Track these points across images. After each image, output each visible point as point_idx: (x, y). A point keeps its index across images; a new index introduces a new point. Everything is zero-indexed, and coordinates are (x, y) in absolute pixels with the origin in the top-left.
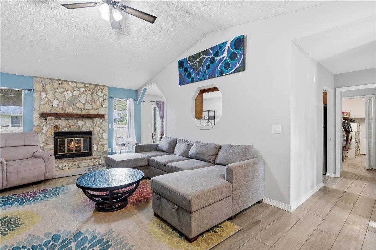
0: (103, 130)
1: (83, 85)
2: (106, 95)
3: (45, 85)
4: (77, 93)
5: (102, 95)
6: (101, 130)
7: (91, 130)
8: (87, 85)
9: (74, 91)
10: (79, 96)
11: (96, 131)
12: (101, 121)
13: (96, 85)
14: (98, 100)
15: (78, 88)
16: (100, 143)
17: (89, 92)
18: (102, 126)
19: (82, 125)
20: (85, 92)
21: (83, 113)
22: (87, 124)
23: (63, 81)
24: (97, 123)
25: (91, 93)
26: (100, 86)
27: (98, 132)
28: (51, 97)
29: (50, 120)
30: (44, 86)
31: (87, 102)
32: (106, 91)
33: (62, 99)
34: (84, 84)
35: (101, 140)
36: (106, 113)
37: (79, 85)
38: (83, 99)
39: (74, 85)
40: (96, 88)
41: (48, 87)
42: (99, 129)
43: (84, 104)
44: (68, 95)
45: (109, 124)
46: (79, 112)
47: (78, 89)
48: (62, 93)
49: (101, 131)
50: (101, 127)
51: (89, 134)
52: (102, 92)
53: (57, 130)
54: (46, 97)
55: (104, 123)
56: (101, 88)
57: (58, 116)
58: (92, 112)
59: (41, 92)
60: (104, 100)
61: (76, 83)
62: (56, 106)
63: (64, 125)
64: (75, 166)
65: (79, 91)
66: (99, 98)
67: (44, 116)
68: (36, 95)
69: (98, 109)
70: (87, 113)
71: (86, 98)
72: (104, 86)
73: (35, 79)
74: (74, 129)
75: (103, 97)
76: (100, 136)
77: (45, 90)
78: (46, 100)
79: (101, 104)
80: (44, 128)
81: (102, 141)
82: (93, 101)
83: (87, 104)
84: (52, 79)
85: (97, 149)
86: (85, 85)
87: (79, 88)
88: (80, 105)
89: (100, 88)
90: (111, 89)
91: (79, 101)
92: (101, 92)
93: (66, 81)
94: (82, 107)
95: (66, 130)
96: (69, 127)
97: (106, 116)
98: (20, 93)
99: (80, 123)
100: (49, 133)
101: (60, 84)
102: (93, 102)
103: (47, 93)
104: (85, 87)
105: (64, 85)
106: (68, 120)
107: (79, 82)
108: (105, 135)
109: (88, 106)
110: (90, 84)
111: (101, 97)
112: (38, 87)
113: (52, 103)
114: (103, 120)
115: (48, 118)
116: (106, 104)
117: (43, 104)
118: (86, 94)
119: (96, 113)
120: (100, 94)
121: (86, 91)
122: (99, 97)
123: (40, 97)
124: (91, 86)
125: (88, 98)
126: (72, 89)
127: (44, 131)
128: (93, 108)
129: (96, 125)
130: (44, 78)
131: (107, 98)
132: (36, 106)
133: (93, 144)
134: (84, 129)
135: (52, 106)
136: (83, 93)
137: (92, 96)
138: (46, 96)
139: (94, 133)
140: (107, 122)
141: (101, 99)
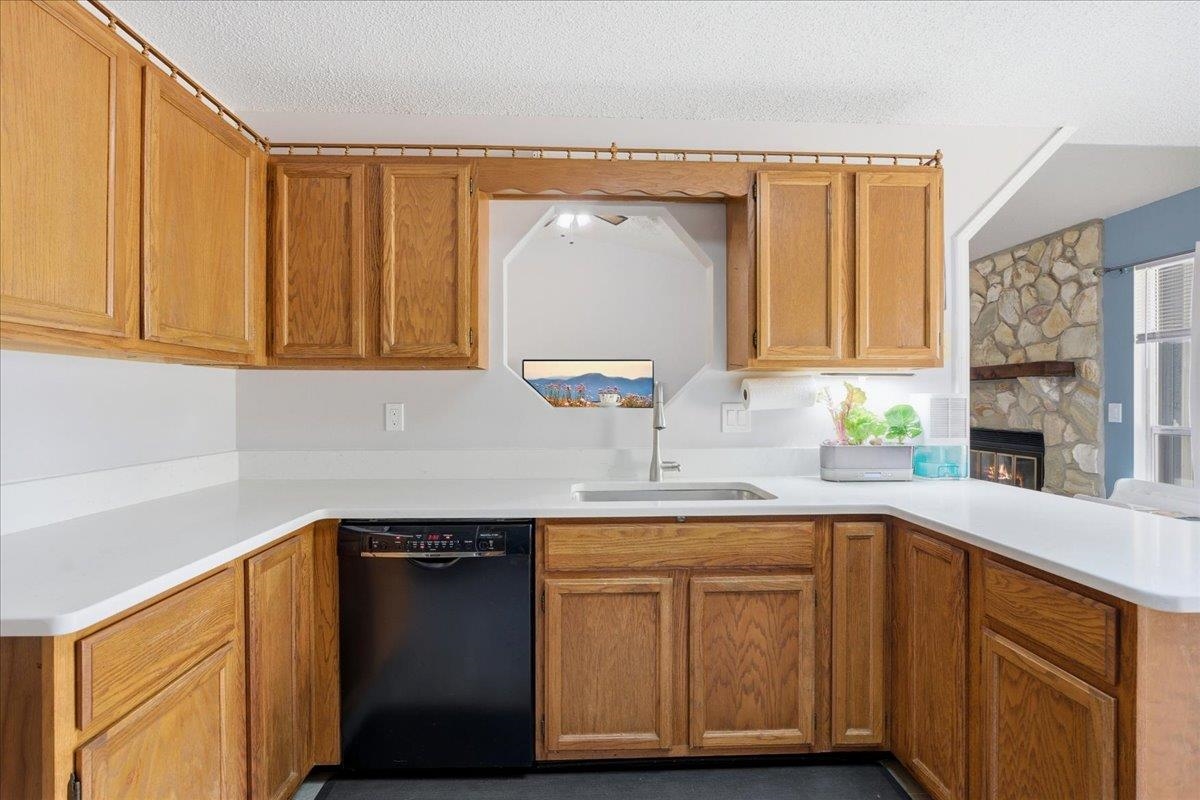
0: (1078, 430)
1: (1008, 259)
2: (1088, 266)
4: (993, 294)
5: (1071, 270)
6: (1069, 429)
7: (1037, 426)
8: (1018, 254)
9: (988, 288)
10: (999, 301)
11: (1054, 431)
12: (1069, 388)
13: (1047, 240)
14: (1059, 297)
15: (998, 274)
17: (1027, 278)
18: (1073, 410)
19: (1008, 409)
20: (1017, 283)
21: (1012, 361)
22: (1024, 403)
25: (1032, 279)
26: (1060, 234)
27: (1059, 439)
31: (1024, 315)
32: (1088, 249)
34: (1011, 251)
35: (1070, 474)
36: (1091, 351)
37: (1001, 262)
38: (1010, 311)
39: (988, 267)
40: (1050, 250)
42: (1060, 423)
43: (1015, 329)
45: (1109, 405)
46: (998, 361)
47: (998, 279)
49: (1069, 436)
50: (1068, 420)
51: (1034, 441)
52: (1072, 261)
55: (1081, 398)
56: (1066, 242)
58: (1036, 355)
60: (1081, 287)
61: (991, 258)
65: (1001, 282)
66: (1060, 288)
69: (1058, 336)
70: (1023, 361)
71: (1021, 303)
72: (1080, 228)
74: (989, 421)
75: (1076, 280)
76: (1066, 454)
79: (1069, 311)
81: (1075, 482)
82: (1038, 311)
83: (1024, 323)
86: (1013, 256)
87: (1001, 274)
88: (1003, 334)
89: (1064, 246)
91: (1001, 319)
92: (1069, 259)
94: (1009, 340)
95: (973, 421)
96: (978, 413)
97: (1093, 370)
99: (1004, 400)
102: (1041, 313)
104: (1015, 261)
106: (978, 388)
107: (996, 254)
108: (1088, 456)
109: (1027, 332)
110: (1028, 244)
111: (1069, 280)
114: (1079, 386)
116: (1090, 308)
118: (1019, 291)
119: (1048, 354)
120: (1063, 269)
121: (1018, 275)
122: (1061, 284)
124: (1034, 252)
125: (1024, 300)
126: (983, 283)
128: (1042, 339)
129: (1049, 407)
131: (1094, 279)
133: (1045, 483)
134: (1014, 424)
136: (1012, 286)
137: (1037, 291)
139: (1049, 441)
140: (1096, 395)
141: (1069, 291)
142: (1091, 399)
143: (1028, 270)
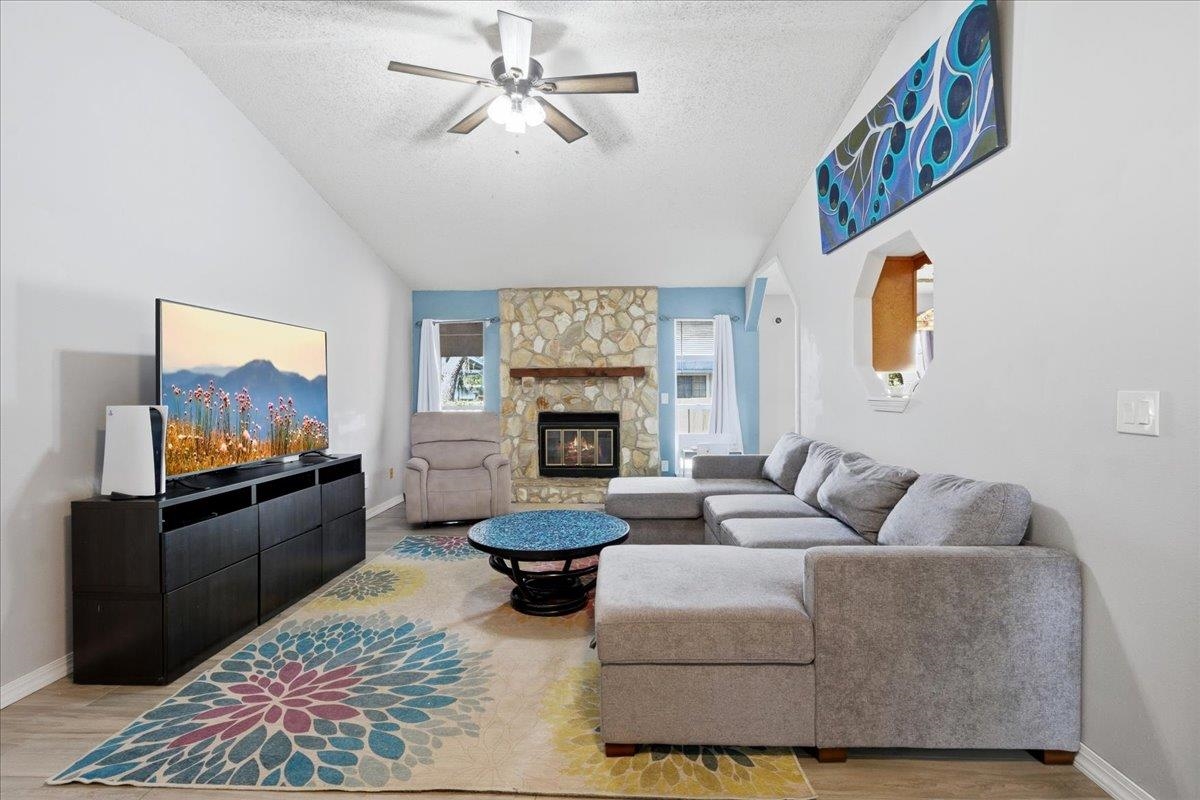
0: (646, 410)
1: (594, 294)
2: (651, 313)
3: (519, 306)
4: (581, 316)
5: (641, 312)
6: (641, 409)
7: (616, 408)
8: (602, 293)
9: (575, 311)
10: (585, 321)
11: (628, 412)
12: (640, 384)
13: (625, 290)
14: (632, 328)
15: (584, 302)
16: (639, 444)
17: (609, 310)
18: (643, 397)
19: (595, 397)
20: (601, 312)
21: (597, 365)
22: (606, 393)
23: (552, 289)
24: (627, 391)
25: (613, 312)
26: (634, 289)
27: (633, 416)
28: (529, 330)
29: (528, 385)
30: (517, 308)
31: (606, 335)
32: (651, 302)
33: (550, 335)
34: (598, 289)
35: (641, 436)
36: (654, 363)
37: (588, 295)
38: (595, 330)
39: (575, 295)
40: (626, 297)
41: (525, 309)
42: (635, 406)
43: (599, 343)
44: (563, 322)
45: (663, 395)
46: (587, 363)
47: (584, 306)
48: (551, 319)
49: (641, 413)
50: (640, 403)
51: (612, 419)
52: (641, 306)
53: (543, 410)
54: (522, 333)
55: (648, 390)
56: (635, 293)
57: (542, 375)
58: (617, 362)
59: (512, 322)
60: (647, 326)
61: (580, 289)
62: (540, 351)
63: (558, 397)
64: (575, 499)
65: (587, 309)
66: (633, 322)
67: (517, 374)
68: (503, 328)
69: (632, 352)
70: (605, 366)
71: (603, 326)
72: (647, 289)
73: (501, 294)
74: (577, 407)
75: (643, 318)
76: (638, 425)
77: (519, 318)
78: (522, 338)
79: (639, 337)
80: (519, 403)
81: (643, 441)
82: (618, 333)
83: (605, 340)
84: (531, 290)
85: (632, 459)
86: (598, 293)
87: (587, 303)
88: (588, 345)
89: (636, 296)
90: (663, 293)
91: (587, 335)
92: (639, 306)
93: (557, 289)
94: (594, 350)
95: (560, 408)
96: (567, 401)
97: (654, 373)
98: (478, 327)
99: (591, 391)
100: (528, 416)
101: (546, 298)
102: (619, 335)
103: (523, 324)
104: (601, 297)
105: (556, 300)
106: (566, 383)
107: (586, 288)
108: (652, 425)
109: (608, 346)
110: (610, 289)
111: (639, 318)
112: (507, 311)
113: (532, 345)
114: (646, 382)
115: (524, 379)
116: (652, 338)
117: (517, 349)
118: (602, 317)
119: (626, 363)
120: (635, 311)
121: (602, 307)
122: (634, 320)
123: (511, 334)
124: (615, 295)
125: (606, 325)
126: (571, 306)
127: (519, 410)
128: (620, 352)
129: (626, 396)
130: (517, 290)
131: (654, 321)
132: (505, 356)
133: (621, 445)
134: (600, 407)
135: (532, 352)
136: (596, 313)
137: (617, 321)
138: (522, 330)
139: (624, 418)
140: (656, 388)
141: (639, 325)
142: (654, 390)
143: (610, 305)
